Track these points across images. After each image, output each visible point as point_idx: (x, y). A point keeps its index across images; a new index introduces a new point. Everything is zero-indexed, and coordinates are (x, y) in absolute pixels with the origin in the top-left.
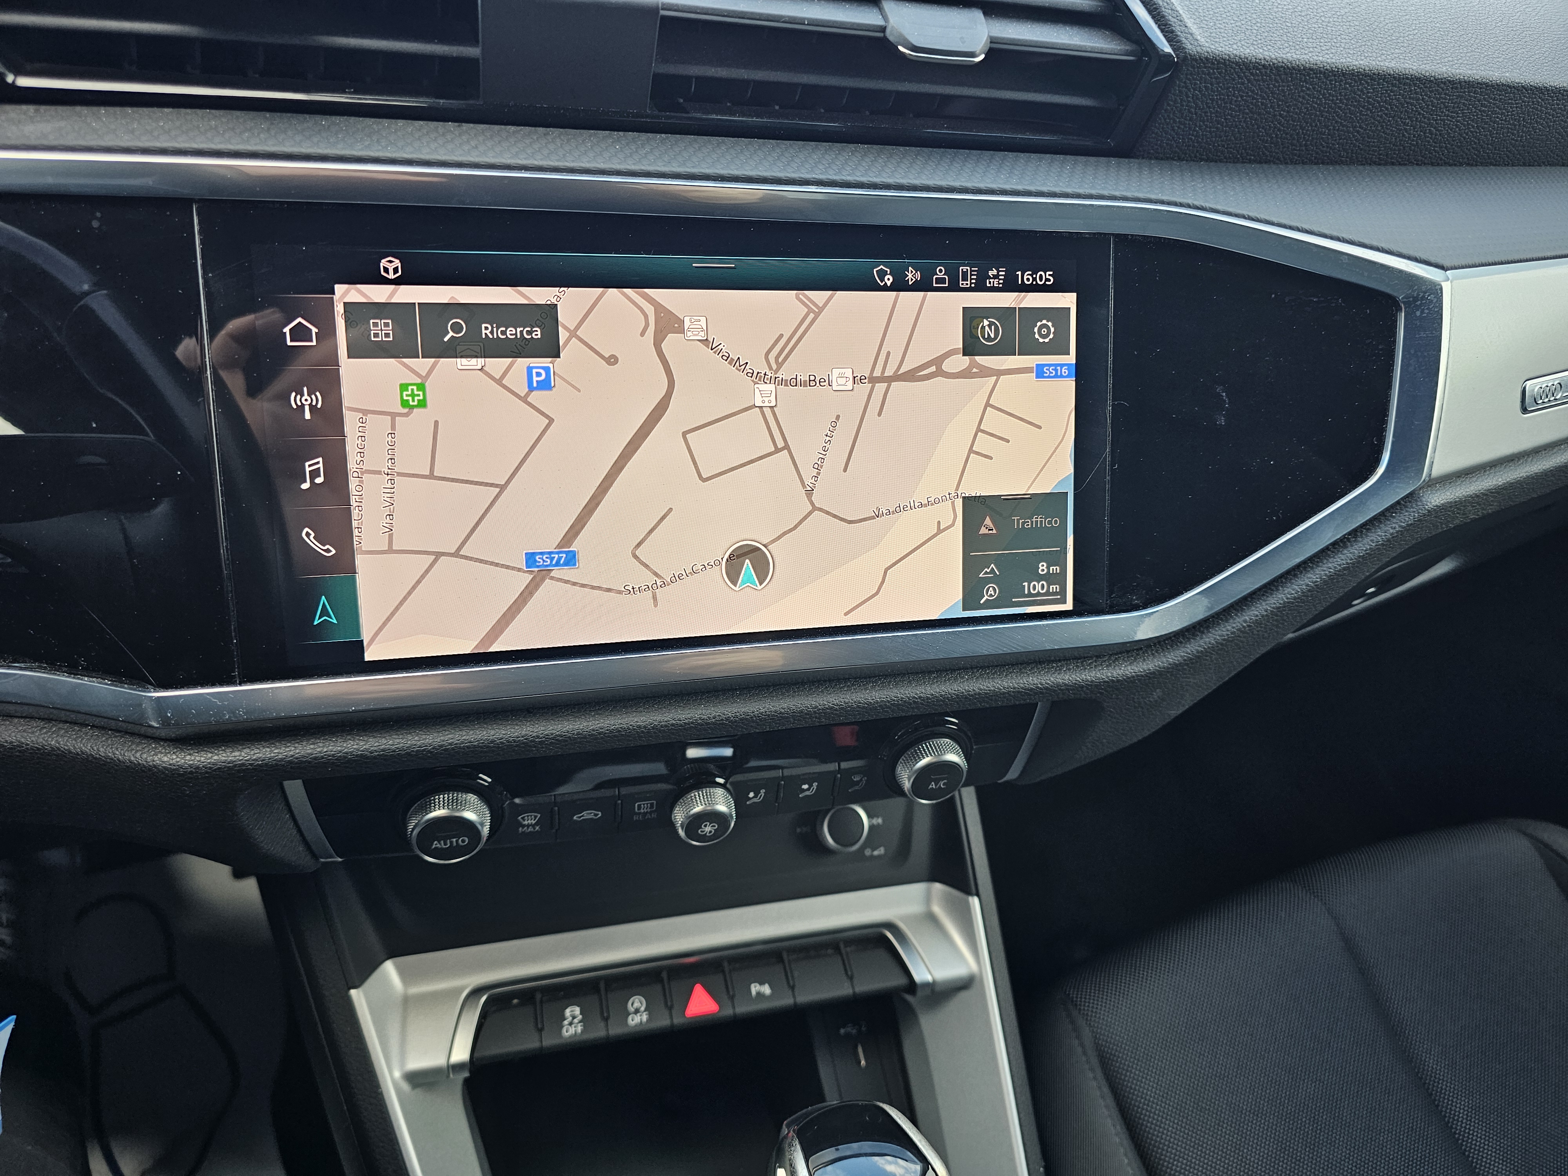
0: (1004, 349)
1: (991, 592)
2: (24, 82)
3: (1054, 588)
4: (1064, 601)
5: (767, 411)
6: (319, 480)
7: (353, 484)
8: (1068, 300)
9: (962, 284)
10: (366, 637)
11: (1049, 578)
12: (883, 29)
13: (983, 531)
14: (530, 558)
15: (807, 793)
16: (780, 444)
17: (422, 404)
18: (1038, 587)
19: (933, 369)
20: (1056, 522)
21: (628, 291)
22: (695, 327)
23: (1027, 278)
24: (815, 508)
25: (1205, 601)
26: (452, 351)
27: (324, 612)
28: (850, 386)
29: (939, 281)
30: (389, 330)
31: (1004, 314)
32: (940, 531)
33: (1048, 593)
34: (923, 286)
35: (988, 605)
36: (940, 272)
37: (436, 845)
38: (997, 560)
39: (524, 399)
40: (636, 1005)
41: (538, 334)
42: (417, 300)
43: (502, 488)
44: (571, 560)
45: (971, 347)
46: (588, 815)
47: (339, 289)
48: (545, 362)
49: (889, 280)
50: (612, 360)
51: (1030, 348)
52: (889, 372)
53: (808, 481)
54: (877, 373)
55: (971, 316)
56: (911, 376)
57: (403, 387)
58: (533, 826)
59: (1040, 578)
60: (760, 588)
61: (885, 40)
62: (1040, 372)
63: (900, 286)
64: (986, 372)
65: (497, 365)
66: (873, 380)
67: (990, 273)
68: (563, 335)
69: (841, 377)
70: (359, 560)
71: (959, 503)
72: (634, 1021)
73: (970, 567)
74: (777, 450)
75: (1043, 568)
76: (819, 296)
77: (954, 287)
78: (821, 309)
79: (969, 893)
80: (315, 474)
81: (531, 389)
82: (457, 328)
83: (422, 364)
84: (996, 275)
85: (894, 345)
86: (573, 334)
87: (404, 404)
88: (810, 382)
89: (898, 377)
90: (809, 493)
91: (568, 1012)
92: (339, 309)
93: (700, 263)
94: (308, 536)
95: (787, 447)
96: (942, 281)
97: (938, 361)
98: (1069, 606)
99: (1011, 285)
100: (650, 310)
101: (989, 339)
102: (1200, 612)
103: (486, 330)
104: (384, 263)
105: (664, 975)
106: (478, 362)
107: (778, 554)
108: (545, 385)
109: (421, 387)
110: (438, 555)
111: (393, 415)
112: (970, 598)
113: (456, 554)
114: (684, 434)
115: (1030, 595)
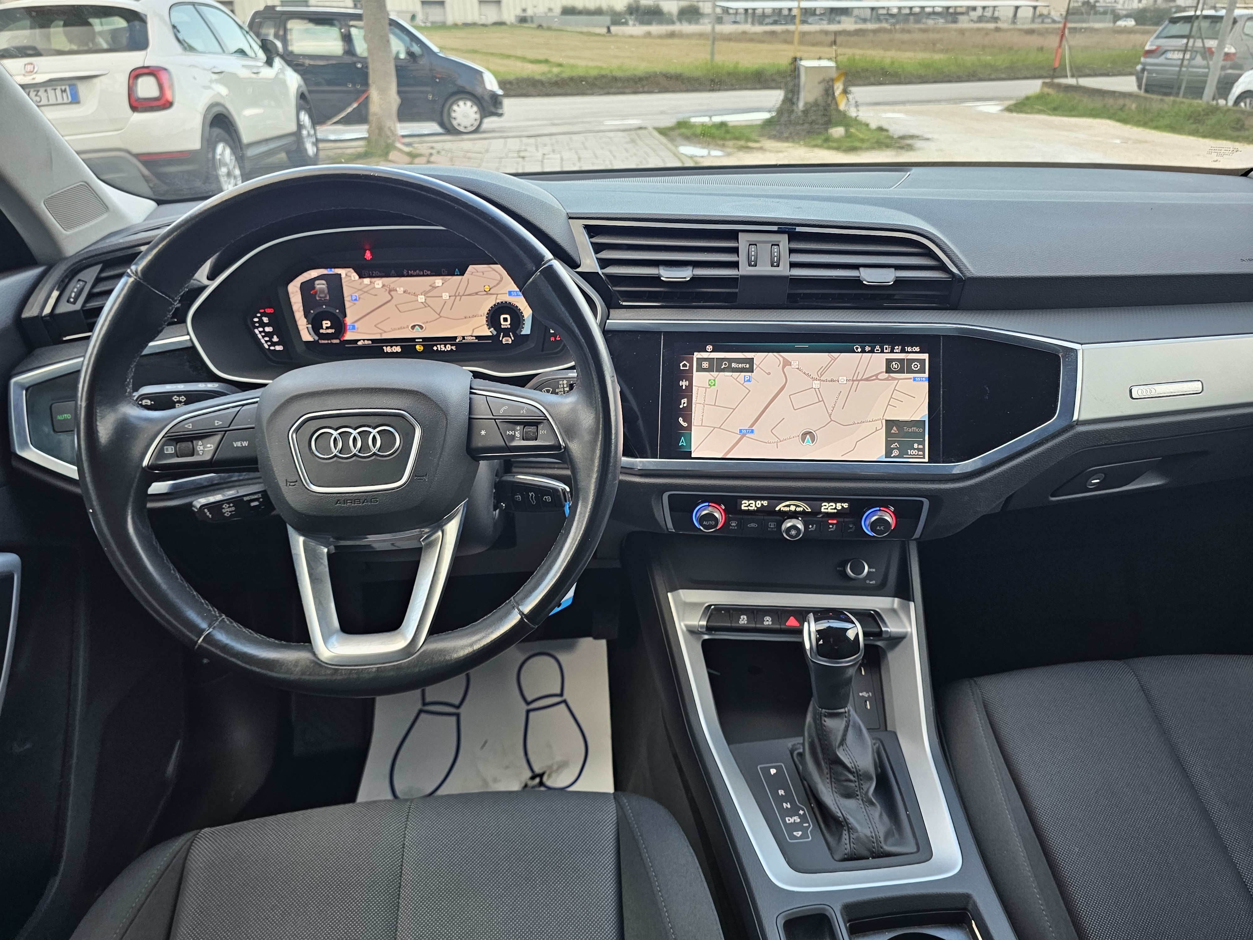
0: (901, 371)
1: (896, 452)
2: (624, 304)
3: (921, 453)
4: (924, 458)
5: (817, 390)
6: (685, 405)
7: (693, 406)
8: (926, 356)
9: (885, 351)
10: (693, 450)
11: (918, 449)
12: (859, 277)
13: (893, 431)
14: (741, 430)
15: (832, 529)
16: (821, 399)
17: (714, 385)
18: (915, 452)
19: (875, 378)
20: (921, 430)
21: (775, 354)
22: (795, 364)
23: (909, 349)
24: (832, 420)
25: (981, 461)
26: (724, 370)
27: (682, 442)
28: (845, 382)
29: (877, 350)
30: (707, 365)
31: (901, 361)
32: (877, 430)
33: (918, 455)
34: (872, 351)
35: (894, 457)
36: (878, 347)
37: (705, 523)
38: (898, 441)
39: (742, 385)
40: (768, 619)
41: (748, 366)
42: (715, 357)
43: (734, 409)
44: (752, 431)
45: (889, 370)
46: (753, 525)
47: (695, 354)
48: (749, 374)
49: (859, 350)
50: (769, 374)
51: (910, 371)
52: (859, 378)
53: (830, 412)
54: (855, 378)
55: (889, 362)
56: (867, 380)
57: (710, 380)
58: (735, 526)
59: (915, 449)
60: (812, 445)
61: (859, 280)
62: (914, 379)
63: (863, 351)
64: (894, 379)
65: (736, 374)
66: (853, 381)
67: (896, 348)
68: (755, 366)
69: (842, 379)
70: (693, 427)
71: (884, 422)
72: (766, 623)
73: (888, 444)
74: (820, 401)
75: (916, 446)
76: (835, 355)
77: (882, 352)
78: (836, 359)
79: (910, 600)
80: (684, 403)
81: (745, 381)
82: (725, 364)
83: (715, 374)
84: (897, 349)
85: (861, 370)
86: (758, 366)
87: (709, 385)
88: (832, 381)
89: (861, 380)
90: (830, 416)
91: (742, 617)
92: (695, 360)
93: (798, 345)
94: (681, 420)
95: (823, 400)
96: (878, 350)
97: (877, 375)
98: (926, 460)
99: (903, 351)
100: (781, 359)
101: (895, 368)
102: (979, 465)
103: (733, 365)
104: (707, 347)
105: (779, 613)
106: (731, 374)
107: (818, 434)
108: (749, 381)
109: (714, 380)
110: (715, 428)
111: (706, 388)
112: (888, 454)
113: (720, 428)
114: (790, 396)
115: (911, 455)
